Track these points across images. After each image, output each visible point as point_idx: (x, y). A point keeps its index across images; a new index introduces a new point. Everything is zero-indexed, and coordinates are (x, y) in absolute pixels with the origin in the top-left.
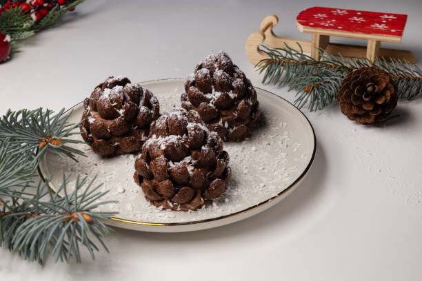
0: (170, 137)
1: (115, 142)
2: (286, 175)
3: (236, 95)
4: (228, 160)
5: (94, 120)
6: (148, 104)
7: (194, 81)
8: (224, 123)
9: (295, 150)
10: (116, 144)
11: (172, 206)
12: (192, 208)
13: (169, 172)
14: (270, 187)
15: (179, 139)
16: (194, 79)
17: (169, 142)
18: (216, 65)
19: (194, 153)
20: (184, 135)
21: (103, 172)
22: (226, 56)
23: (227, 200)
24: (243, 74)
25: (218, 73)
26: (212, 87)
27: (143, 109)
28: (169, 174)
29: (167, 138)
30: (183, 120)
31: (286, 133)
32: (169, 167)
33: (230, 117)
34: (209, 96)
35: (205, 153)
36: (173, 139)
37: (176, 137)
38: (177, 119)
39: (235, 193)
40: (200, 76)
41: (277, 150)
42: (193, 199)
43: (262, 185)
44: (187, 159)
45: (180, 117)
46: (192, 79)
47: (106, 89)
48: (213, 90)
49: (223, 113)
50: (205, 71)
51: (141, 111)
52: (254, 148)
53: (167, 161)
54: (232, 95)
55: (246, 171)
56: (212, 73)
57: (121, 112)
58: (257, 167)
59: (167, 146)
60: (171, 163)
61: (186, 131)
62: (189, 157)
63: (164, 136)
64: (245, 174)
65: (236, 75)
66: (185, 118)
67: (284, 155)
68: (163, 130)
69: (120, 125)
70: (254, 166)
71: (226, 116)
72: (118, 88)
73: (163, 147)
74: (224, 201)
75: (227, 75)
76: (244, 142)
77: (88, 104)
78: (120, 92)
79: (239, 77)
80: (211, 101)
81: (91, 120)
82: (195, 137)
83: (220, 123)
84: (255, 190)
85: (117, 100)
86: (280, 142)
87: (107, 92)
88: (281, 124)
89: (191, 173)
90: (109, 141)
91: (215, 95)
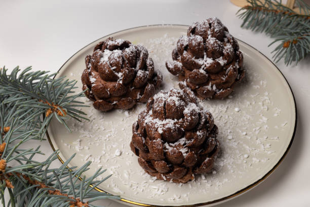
0: (168, 120)
1: (114, 101)
2: (268, 146)
3: (226, 61)
4: (217, 133)
5: (95, 80)
6: (144, 67)
7: (187, 45)
8: (212, 87)
9: (276, 115)
10: (115, 103)
11: (165, 179)
12: (184, 182)
13: (165, 154)
14: (254, 159)
15: (175, 124)
16: (187, 43)
17: (167, 127)
18: (209, 32)
19: (188, 134)
20: (181, 120)
21: (103, 129)
22: (219, 23)
23: (214, 172)
24: (233, 38)
25: (211, 40)
26: (205, 53)
27: (140, 73)
28: (165, 156)
29: (164, 122)
30: (180, 105)
31: (266, 94)
32: (165, 148)
33: (218, 81)
34: (200, 62)
35: (199, 138)
36: (170, 123)
37: (172, 122)
38: (175, 105)
39: (222, 164)
40: (194, 43)
41: (258, 112)
42: (185, 175)
43: (246, 156)
44: (182, 141)
45: (177, 103)
46: (185, 44)
47: (105, 50)
48: (205, 57)
49: (213, 77)
50: (199, 38)
51: (138, 75)
52: (237, 109)
53: (163, 143)
54: (222, 62)
55: (230, 137)
56: (205, 41)
57: (120, 75)
58: (240, 131)
59: (164, 131)
60: (167, 145)
61: (182, 116)
62: (184, 139)
63: (162, 119)
64: (230, 140)
65: (226, 40)
66: (183, 103)
67: (265, 119)
68: (160, 113)
69: (119, 89)
70: (238, 130)
71: (214, 80)
72: (117, 52)
73: (160, 131)
74: (212, 173)
75: (219, 42)
76: (228, 101)
77: (89, 62)
78: (119, 57)
79: (229, 41)
80: (202, 67)
81: (92, 80)
82: (191, 122)
83: (209, 87)
84: (240, 162)
85: (117, 64)
86: (260, 103)
87: (107, 53)
88: (261, 82)
89: (184, 155)
90: (108, 100)
91: (207, 61)
